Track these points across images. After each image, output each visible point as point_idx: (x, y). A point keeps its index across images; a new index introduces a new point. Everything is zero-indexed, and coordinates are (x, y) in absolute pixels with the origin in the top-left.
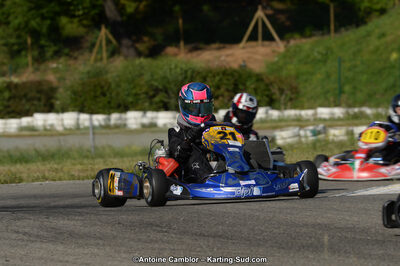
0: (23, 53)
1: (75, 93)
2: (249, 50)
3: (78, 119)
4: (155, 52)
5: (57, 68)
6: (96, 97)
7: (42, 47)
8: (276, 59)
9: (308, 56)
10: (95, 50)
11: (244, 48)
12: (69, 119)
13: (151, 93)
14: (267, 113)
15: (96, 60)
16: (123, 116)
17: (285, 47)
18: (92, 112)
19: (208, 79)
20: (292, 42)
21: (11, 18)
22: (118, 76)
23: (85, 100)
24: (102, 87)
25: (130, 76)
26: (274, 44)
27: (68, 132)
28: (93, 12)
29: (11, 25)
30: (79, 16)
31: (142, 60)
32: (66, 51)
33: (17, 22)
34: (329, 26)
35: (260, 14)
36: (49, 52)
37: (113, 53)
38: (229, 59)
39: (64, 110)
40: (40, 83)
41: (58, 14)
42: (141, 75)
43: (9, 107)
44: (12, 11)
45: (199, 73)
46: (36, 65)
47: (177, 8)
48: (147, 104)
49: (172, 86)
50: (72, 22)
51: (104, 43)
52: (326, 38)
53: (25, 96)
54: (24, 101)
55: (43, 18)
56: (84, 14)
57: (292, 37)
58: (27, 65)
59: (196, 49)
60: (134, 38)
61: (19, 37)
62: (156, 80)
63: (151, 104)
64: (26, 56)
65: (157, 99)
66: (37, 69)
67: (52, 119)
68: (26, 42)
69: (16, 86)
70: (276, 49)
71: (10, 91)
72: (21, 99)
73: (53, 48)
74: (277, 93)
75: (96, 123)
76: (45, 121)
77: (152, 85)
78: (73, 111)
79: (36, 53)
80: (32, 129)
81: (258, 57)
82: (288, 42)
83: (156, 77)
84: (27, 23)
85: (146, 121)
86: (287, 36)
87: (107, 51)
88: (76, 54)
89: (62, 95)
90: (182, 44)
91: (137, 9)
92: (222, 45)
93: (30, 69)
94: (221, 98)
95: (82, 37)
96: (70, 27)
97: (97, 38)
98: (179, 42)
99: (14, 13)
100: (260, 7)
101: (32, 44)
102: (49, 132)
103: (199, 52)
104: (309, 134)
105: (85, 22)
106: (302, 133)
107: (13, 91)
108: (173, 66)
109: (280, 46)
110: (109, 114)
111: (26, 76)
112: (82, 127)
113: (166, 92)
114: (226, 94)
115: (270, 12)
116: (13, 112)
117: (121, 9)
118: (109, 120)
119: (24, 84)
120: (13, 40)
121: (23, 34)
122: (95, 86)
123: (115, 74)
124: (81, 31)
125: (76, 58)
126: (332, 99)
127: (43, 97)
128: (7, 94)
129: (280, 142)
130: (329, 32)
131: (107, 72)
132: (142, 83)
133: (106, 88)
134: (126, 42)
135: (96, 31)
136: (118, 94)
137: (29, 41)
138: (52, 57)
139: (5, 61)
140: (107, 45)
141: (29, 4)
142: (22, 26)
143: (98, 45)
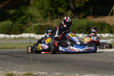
0: (47, 17)
2: (110, 18)
5: (56, 21)
7: (53, 16)
13: (79, 29)
14: (109, 35)
19: (94, 25)
21: (44, 7)
28: (67, 6)
29: (45, 9)
32: (59, 17)
37: (72, 18)
41: (57, 7)
42: (76, 24)
43: (39, 31)
44: (45, 5)
46: (51, 20)
48: (77, 32)
51: (70, 15)
53: (44, 29)
54: (44, 30)
55: (53, 7)
56: (64, 7)
58: (48, 20)
59: (95, 17)
60: (78, 14)
61: (46, 12)
62: (80, 25)
63: (78, 32)
64: (48, 18)
65: (80, 30)
66: (51, 22)
68: (48, 14)
73: (56, 16)
77: (79, 27)
79: (51, 17)
81: (112, 20)
84: (49, 9)
88: (62, 18)
91: (80, 5)
92: (103, 16)
93: (49, 21)
95: (64, 13)
96: (60, 10)
97: (68, 13)
105: (65, 9)
107: (41, 27)
113: (83, 28)
114: (99, 29)
117: (75, 6)
120: (44, 13)
121: (48, 12)
124: (64, 11)
128: (39, 28)
132: (76, 26)
135: (68, 12)
137: (49, 14)
138: (55, 18)
139: (43, 19)
140: (71, 15)
141: (49, 4)
142: (47, 10)
143: (68, 15)
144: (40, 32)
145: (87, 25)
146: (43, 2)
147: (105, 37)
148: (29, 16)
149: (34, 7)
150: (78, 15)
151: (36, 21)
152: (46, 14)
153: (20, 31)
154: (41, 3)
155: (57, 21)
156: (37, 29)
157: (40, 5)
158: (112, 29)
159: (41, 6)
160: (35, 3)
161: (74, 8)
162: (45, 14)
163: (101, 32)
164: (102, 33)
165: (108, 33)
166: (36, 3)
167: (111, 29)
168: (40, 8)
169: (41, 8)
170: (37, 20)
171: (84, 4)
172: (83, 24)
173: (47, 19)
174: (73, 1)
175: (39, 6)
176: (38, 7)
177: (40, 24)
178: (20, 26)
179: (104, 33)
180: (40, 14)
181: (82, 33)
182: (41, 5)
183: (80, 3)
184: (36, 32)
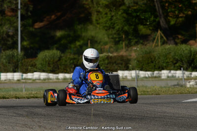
0: (121, 42)
1: (138, 61)
3: (139, 73)
5: (136, 50)
6: (148, 63)
7: (130, 40)
10: (155, 41)
12: (133, 73)
13: (175, 62)
15: (155, 46)
16: (160, 72)
18: (146, 70)
21: (115, 25)
22: (159, 54)
23: (143, 65)
24: (151, 59)
27: (133, 80)
28: (154, 23)
29: (115, 29)
32: (141, 41)
33: (117, 27)
37: (164, 43)
39: (133, 69)
41: (138, 24)
42: (171, 53)
43: (107, 67)
46: (127, 48)
48: (172, 67)
49: (185, 59)
50: (144, 28)
51: (159, 38)
53: (115, 62)
54: (114, 65)
55: (130, 25)
56: (150, 24)
58: (123, 48)
60: (174, 36)
61: (119, 34)
62: (177, 56)
63: (174, 67)
64: (122, 44)
65: (177, 65)
66: (127, 50)
67: (126, 73)
68: (122, 36)
69: (111, 57)
71: (108, 60)
72: (113, 64)
73: (135, 40)
75: (147, 76)
77: (175, 58)
78: (137, 70)
79: (127, 42)
83: (177, 54)
84: (123, 28)
85: (170, 75)
87: (161, 42)
88: (146, 43)
89: (133, 63)
91: (176, 21)
93: (124, 50)
95: (149, 35)
97: (156, 35)
99: (117, 23)
105: (151, 28)
107: (110, 60)
110: (154, 71)
112: (140, 77)
113: (182, 61)
117: (168, 22)
118: (153, 74)
120: (115, 36)
122: (148, 58)
123: (157, 53)
124: (149, 32)
125: (146, 45)
127: (124, 64)
128: (106, 62)
132: (171, 57)
133: (153, 59)
134: (171, 38)
135: (156, 33)
136: (159, 62)
137: (124, 37)
138: (134, 44)
139: (113, 46)
140: (161, 39)
141: (124, 19)
142: (120, 30)
143: (156, 39)
145: (188, 55)
146: (112, 16)
148: (89, 41)
149: (98, 26)
150: (174, 39)
151: (101, 50)
152: (119, 38)
153: (73, 66)
154: (110, 17)
156: (103, 64)
157: (107, 21)
159: (110, 24)
160: (100, 19)
161: (167, 26)
162: (117, 36)
168: (107, 27)
169: (110, 27)
170: (102, 47)
171: (183, 19)
172: (181, 54)
173: (120, 46)
174: (165, 14)
175: (106, 23)
176: (104, 25)
177: (107, 54)
178: (74, 59)
180: (108, 38)
181: (180, 70)
182: (109, 22)
183: (177, 17)
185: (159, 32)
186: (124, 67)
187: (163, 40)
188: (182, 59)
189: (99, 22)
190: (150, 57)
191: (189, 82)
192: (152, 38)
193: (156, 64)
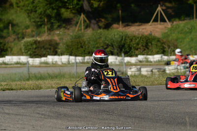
0: (43, 26)
1: (68, 46)
2: (154, 26)
3: (69, 59)
4: (107, 26)
5: (59, 33)
6: (78, 48)
7: (52, 23)
8: (167, 31)
9: (182, 30)
10: (78, 25)
11: (151, 25)
12: (64, 59)
13: (105, 47)
14: (162, 57)
15: (79, 30)
16: (91, 57)
17: (171, 25)
18: (76, 56)
19: (133, 40)
20: (175, 23)
21: (37, 9)
22: (89, 38)
23: (73, 49)
24: (81, 43)
25: (95, 38)
26: (166, 24)
27: (64, 65)
28: (77, 7)
29: (37, 12)
30: (71, 8)
31: (101, 30)
32: (64, 25)
33: (39, 11)
34: (193, 15)
35: (159, 9)
36: (56, 26)
37: (87, 27)
38: (143, 31)
39: (62, 54)
40: (51, 41)
41: (61, 7)
42: (100, 38)
43: (35, 52)
44: (38, 5)
45: (129, 37)
46: (49, 32)
47: (119, 5)
49: (115, 43)
50: (67, 11)
51: (82, 22)
52: (192, 21)
53: (43, 47)
54: (43, 50)
55: (53, 9)
56: (73, 7)
57: (175, 20)
58: (45, 32)
59: (128, 25)
60: (97, 20)
61: (41, 18)
62: (108, 41)
64: (44, 27)
65: (108, 50)
66: (49, 34)
67: (56, 58)
68: (44, 20)
69: (39, 42)
70: (167, 26)
71: (36, 44)
72: (41, 48)
73: (58, 24)
74: (167, 47)
75: (78, 61)
76: (53, 59)
77: (105, 43)
78: (67, 55)
79: (49, 26)
80: (46, 63)
81: (157, 30)
82: (173, 23)
83: (108, 39)
84: (45, 11)
86: (172, 20)
87: (84, 26)
88: (68, 27)
89: (62, 47)
90: (121, 23)
91: (99, 5)
92: (140, 24)
93: (46, 34)
94: (139, 50)
95: (72, 19)
96: (66, 13)
97: (79, 19)
98: (119, 22)
99: (39, 6)
100: (159, 5)
101: (47, 21)
102: (54, 65)
103: (129, 27)
104: (182, 68)
105: (73, 11)
106: (179, 67)
107: (38, 45)
108: (116, 34)
109: (169, 25)
110: (84, 57)
111: (44, 37)
112: (71, 63)
113: (113, 46)
114: (142, 48)
115: (164, 8)
116: (37, 55)
117: (91, 5)
118: (84, 59)
119: (43, 41)
120: (38, 20)
121: (43, 17)
122: (78, 43)
123: (87, 37)
124: (72, 16)
125: (68, 29)
126: (194, 51)
127: (52, 48)
128: (34, 46)
129: (168, 72)
130: (193, 18)
131: (83, 36)
132: (101, 41)
133: (83, 44)
134: (93, 21)
135: (79, 16)
136: (88, 47)
137: (46, 20)
138: (57, 28)
139: (34, 30)
140: (84, 23)
141: (46, 2)
142: (43, 13)
143: (79, 23)
144: (36, 54)
145: (119, 40)
147: (154, 61)
148: (10, 25)
149: (19, 9)
150: (98, 22)
151: (23, 34)
154: (32, 1)
155: (61, 33)
156: (30, 49)
157: (29, 4)
158: (165, 46)
159: (32, 7)
160: (20, 2)
163: (146, 51)
164: (147, 55)
165: (157, 53)
166: (22, 2)
167: (163, 47)
168: (29, 10)
169: (32, 10)
170: (24, 31)
172: (112, 39)
173: (42, 29)
175: (28, 7)
176: (26, 8)
177: (35, 39)
179: (150, 53)
180: (30, 21)
181: (112, 55)
182: (31, 6)
184: (29, 53)
185: (82, 16)
186: (53, 52)
187: (86, 24)
188: (113, 43)
189: (19, 5)
190: (80, 41)
191: (130, 69)
192: (74, 22)
193: (85, 49)
